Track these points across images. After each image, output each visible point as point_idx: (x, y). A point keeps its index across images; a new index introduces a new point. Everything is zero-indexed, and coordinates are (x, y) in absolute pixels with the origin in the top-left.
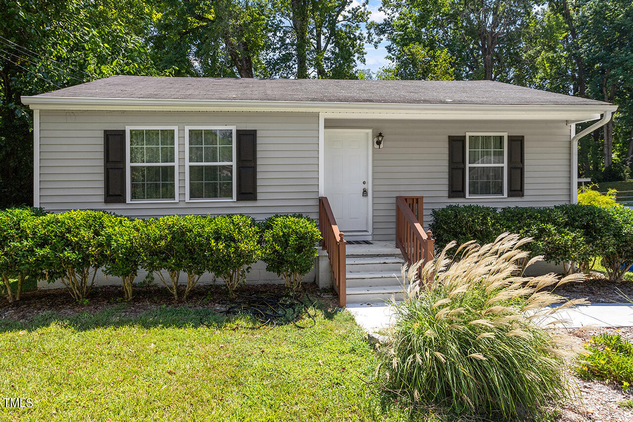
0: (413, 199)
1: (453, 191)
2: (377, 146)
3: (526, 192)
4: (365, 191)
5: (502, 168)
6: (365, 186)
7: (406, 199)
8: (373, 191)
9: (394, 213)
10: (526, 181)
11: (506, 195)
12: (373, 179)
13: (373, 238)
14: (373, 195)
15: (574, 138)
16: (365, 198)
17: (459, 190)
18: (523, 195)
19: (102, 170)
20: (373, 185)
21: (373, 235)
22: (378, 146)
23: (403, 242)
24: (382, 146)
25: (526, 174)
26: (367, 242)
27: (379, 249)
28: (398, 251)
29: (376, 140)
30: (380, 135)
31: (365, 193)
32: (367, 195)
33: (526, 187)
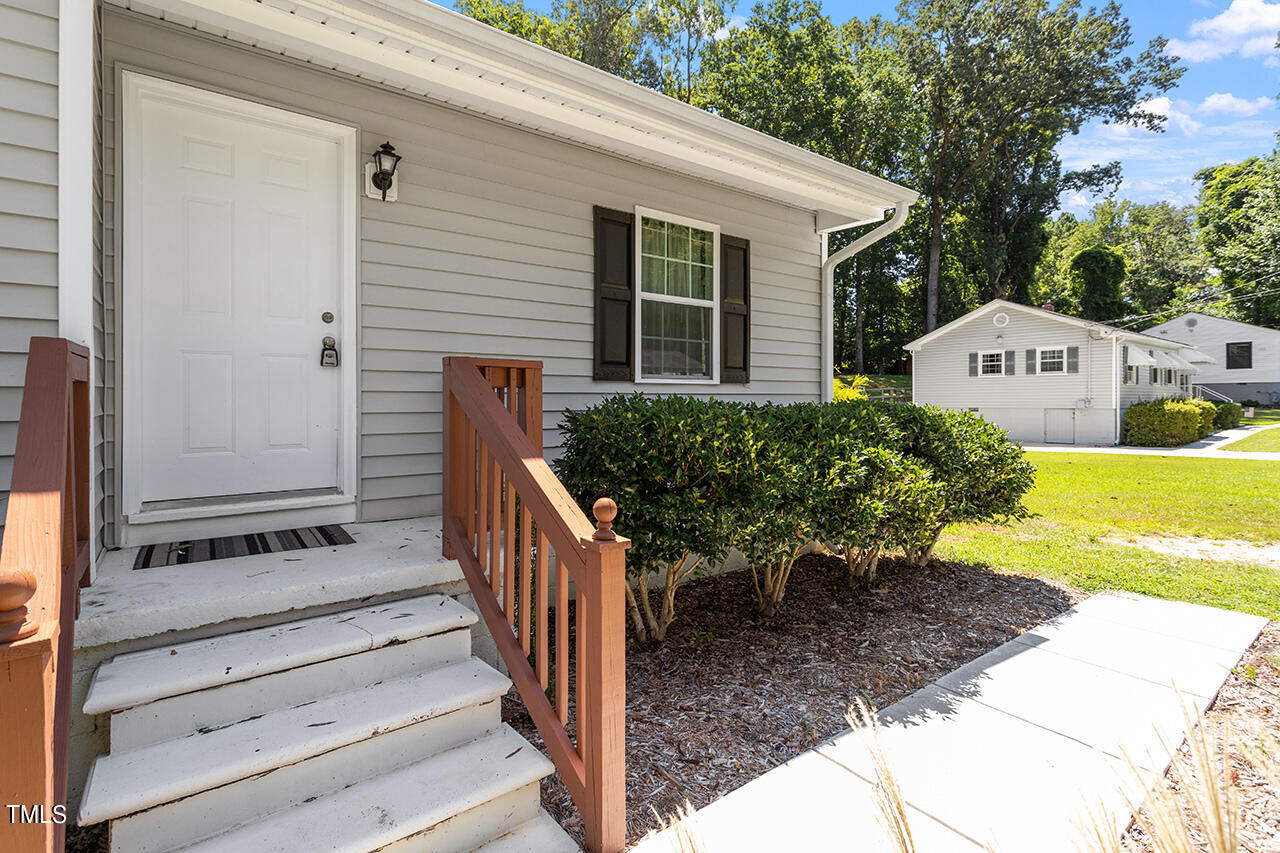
0: (508, 370)
1: (605, 363)
2: (374, 192)
3: (753, 374)
4: (332, 348)
5: (710, 310)
6: (329, 330)
7: (482, 370)
8: (362, 350)
9: (436, 425)
10: (754, 346)
11: (716, 379)
12: (362, 306)
13: (360, 513)
14: (360, 360)
15: (827, 263)
16: (328, 374)
17: (617, 360)
18: (747, 381)
20: (362, 328)
21: (361, 502)
22: (377, 194)
23: (471, 530)
24: (393, 194)
25: (754, 332)
26: (332, 536)
27: (373, 575)
28: (452, 571)
29: (370, 169)
30: (387, 149)
31: (330, 353)
32: (338, 363)
33: (754, 360)
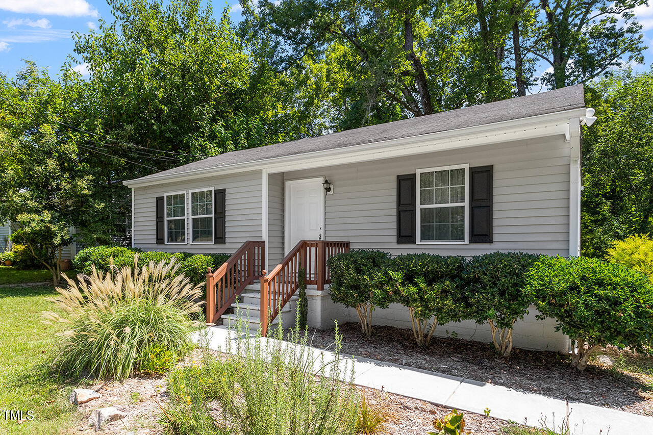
1: (402, 237)
3: (496, 238)
5: (463, 207)
6: (321, 232)
8: (325, 237)
10: (496, 222)
11: (467, 241)
12: (325, 225)
17: (408, 235)
18: (491, 242)
19: (155, 223)
20: (325, 231)
22: (329, 193)
24: (332, 192)
25: (496, 214)
33: (495, 230)
